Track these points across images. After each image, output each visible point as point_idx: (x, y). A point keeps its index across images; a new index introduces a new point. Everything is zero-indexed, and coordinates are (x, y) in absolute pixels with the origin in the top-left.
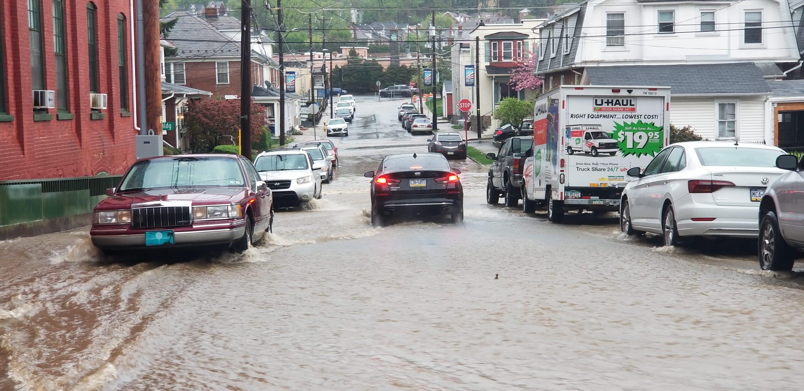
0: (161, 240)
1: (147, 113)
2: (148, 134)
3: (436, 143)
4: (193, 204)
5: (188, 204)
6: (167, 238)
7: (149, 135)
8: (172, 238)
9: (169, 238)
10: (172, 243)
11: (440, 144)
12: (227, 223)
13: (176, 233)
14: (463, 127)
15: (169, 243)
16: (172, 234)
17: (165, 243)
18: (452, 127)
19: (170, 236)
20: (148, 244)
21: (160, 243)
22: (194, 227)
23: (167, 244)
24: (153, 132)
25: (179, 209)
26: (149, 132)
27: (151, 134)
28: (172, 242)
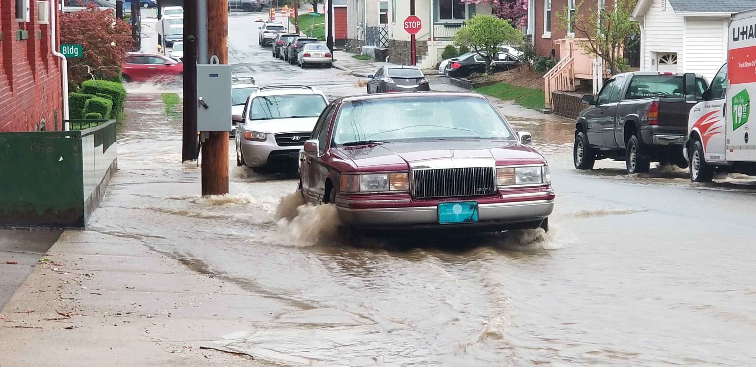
0: (460, 215)
1: (209, 31)
2: (209, 63)
3: (386, 79)
4: (498, 163)
5: (490, 164)
6: (468, 213)
7: (212, 64)
8: (476, 212)
9: (471, 212)
10: (476, 220)
11: (392, 81)
12: (541, 191)
13: (479, 205)
14: (371, 56)
15: (472, 219)
16: (476, 207)
17: (466, 220)
18: (353, 57)
19: (473, 210)
20: (442, 221)
21: (458, 220)
22: (504, 196)
23: (469, 221)
24: (217, 60)
25: (478, 170)
26: (212, 60)
27: (215, 62)
28: (475, 218)
